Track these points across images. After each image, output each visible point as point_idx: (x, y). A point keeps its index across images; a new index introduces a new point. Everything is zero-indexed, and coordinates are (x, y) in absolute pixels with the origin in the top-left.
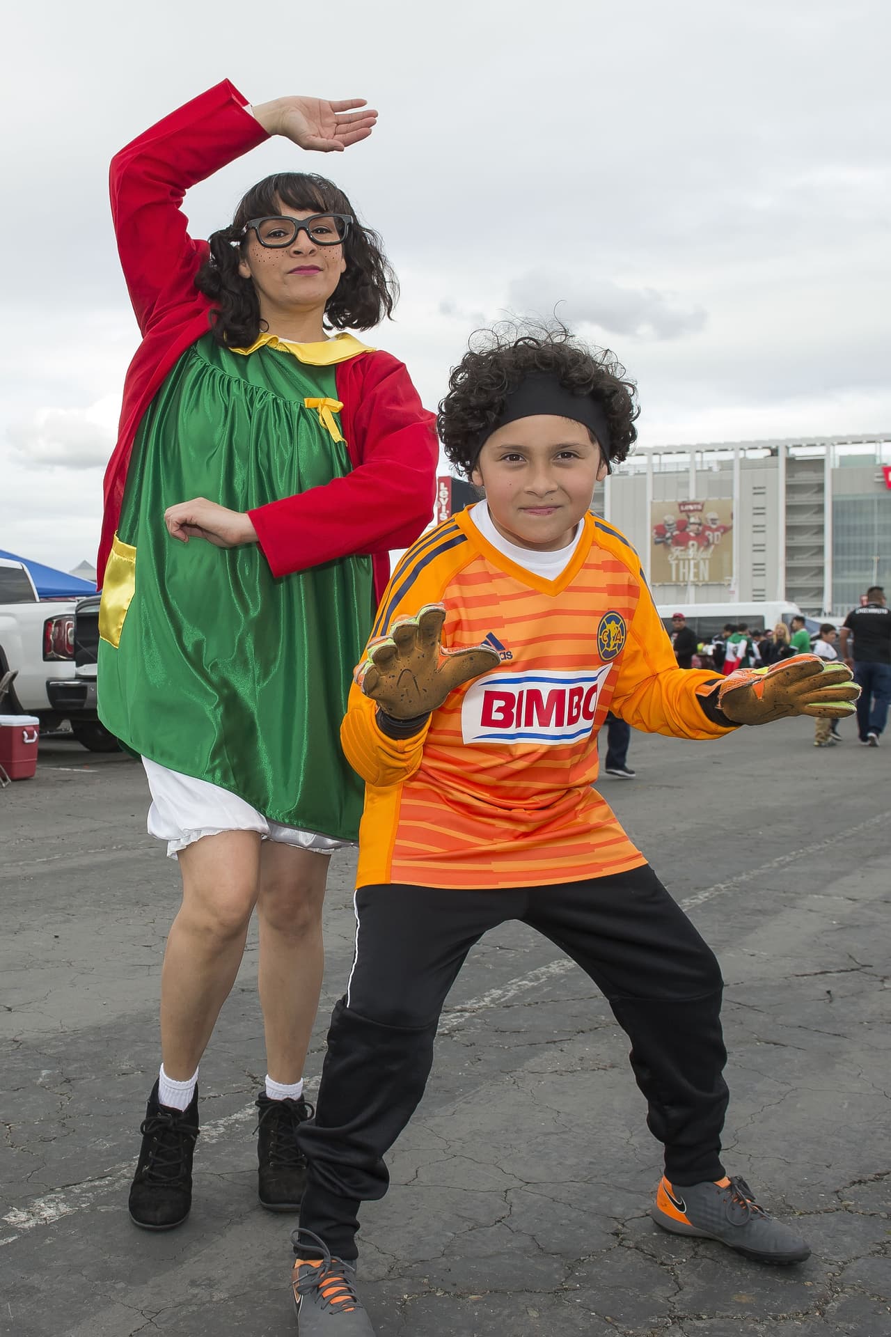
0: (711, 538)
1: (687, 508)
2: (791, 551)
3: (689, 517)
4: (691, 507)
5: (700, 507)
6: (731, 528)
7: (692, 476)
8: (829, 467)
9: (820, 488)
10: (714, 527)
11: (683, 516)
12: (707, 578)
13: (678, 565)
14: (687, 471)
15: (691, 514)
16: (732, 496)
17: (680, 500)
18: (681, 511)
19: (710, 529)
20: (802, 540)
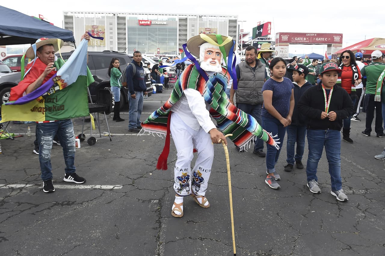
0: (100, 35)
1: (94, 27)
2: (119, 39)
3: (94, 29)
4: (95, 27)
5: (97, 27)
6: (105, 32)
7: (95, 19)
8: (127, 19)
9: (125, 24)
10: (101, 32)
11: (93, 29)
12: (99, 45)
13: (92, 41)
14: (94, 18)
15: (95, 29)
16: (105, 25)
17: (92, 25)
18: (93, 28)
19: (100, 32)
20: (121, 36)
